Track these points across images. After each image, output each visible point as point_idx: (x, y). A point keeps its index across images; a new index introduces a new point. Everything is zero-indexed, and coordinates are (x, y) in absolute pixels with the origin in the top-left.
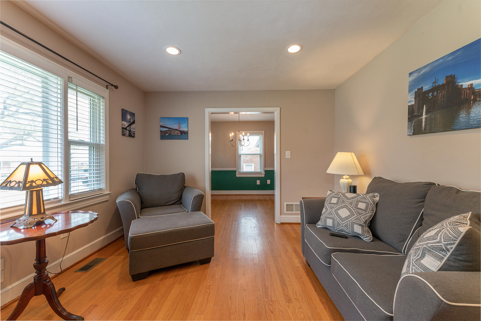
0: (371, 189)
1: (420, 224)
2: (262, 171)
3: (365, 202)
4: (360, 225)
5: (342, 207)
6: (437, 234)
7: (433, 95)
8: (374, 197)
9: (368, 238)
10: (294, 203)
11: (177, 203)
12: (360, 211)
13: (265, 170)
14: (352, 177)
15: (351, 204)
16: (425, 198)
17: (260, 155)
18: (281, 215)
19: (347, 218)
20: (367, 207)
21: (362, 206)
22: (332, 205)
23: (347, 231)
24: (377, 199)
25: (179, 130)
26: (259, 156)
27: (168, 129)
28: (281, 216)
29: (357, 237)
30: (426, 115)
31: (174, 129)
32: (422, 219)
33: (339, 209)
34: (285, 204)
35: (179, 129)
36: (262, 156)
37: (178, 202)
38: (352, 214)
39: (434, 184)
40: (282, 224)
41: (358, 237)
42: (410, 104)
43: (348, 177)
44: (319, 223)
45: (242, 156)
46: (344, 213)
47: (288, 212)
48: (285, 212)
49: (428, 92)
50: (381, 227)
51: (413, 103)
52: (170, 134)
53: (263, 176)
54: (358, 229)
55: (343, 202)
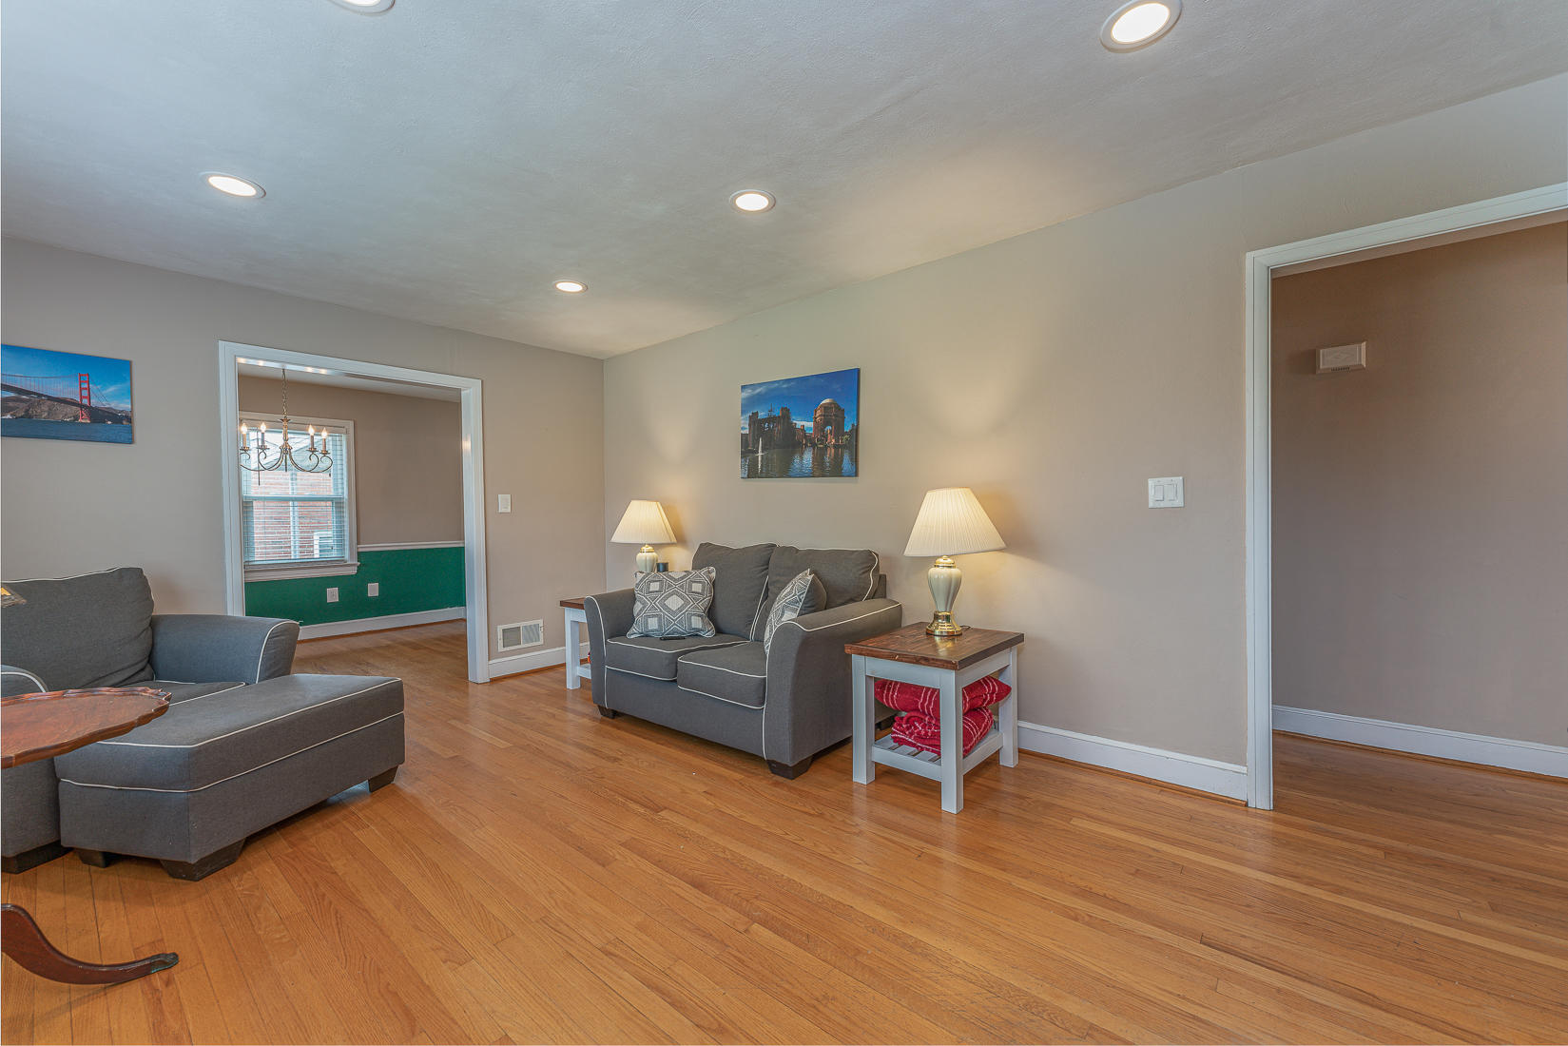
0: (699, 563)
1: (766, 597)
2: (347, 556)
3: (700, 582)
4: (699, 616)
5: (671, 595)
6: (792, 589)
7: (769, 427)
8: (709, 572)
9: (709, 633)
10: (521, 624)
11: (137, 678)
12: (696, 596)
13: (360, 550)
14: (657, 546)
15: (682, 587)
16: (768, 564)
17: (338, 503)
18: (489, 660)
19: (680, 609)
20: (703, 587)
21: (697, 587)
22: (654, 595)
23: (681, 629)
24: (714, 574)
25: (81, 406)
26: (329, 503)
27: (13, 395)
28: (491, 662)
29: (695, 635)
30: (762, 452)
31: (50, 398)
32: (767, 589)
33: (667, 598)
34: (500, 629)
35: (85, 401)
36: (346, 505)
37: (143, 674)
38: (687, 603)
39: (775, 545)
40: (493, 681)
41: (697, 635)
42: (743, 432)
43: (650, 548)
44: (633, 630)
45: (254, 502)
46: (675, 602)
47: (508, 649)
48: (501, 649)
49: (764, 421)
50: (722, 613)
51: (747, 431)
52: (28, 416)
53: (353, 571)
54: (697, 623)
55: (670, 586)
